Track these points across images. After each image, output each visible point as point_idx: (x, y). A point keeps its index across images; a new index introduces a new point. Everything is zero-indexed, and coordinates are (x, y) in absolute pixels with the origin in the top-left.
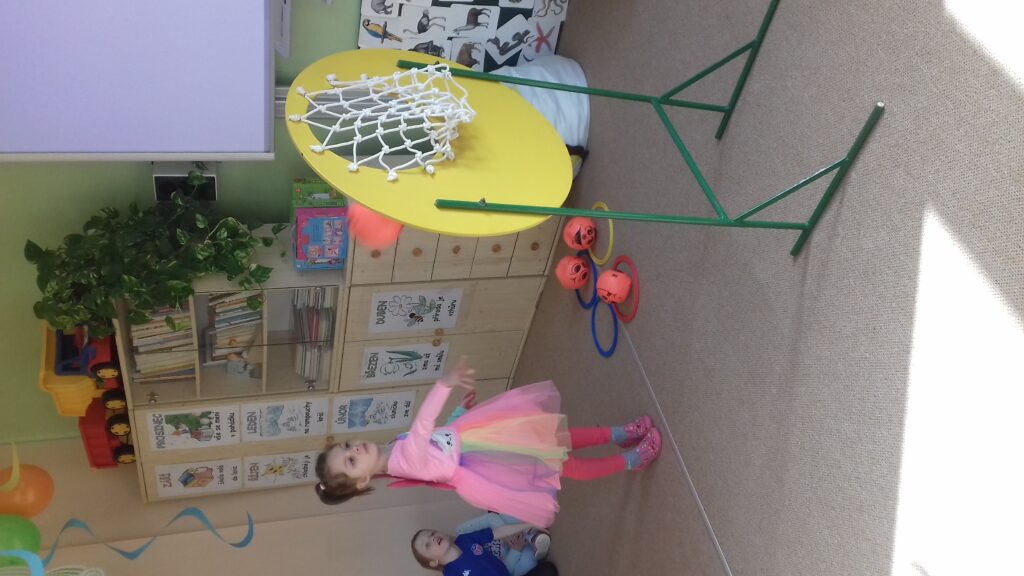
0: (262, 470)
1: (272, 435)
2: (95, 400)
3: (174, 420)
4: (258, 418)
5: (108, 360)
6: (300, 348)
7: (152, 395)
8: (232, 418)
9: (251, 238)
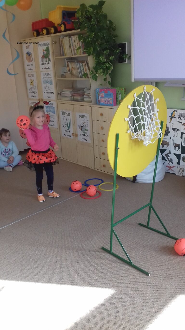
0: (32, 78)
1: (43, 82)
2: (54, 24)
3: (47, 50)
4: (49, 77)
5: (67, 28)
6: (71, 90)
7: (56, 42)
8: (49, 68)
9: (106, 74)
